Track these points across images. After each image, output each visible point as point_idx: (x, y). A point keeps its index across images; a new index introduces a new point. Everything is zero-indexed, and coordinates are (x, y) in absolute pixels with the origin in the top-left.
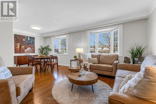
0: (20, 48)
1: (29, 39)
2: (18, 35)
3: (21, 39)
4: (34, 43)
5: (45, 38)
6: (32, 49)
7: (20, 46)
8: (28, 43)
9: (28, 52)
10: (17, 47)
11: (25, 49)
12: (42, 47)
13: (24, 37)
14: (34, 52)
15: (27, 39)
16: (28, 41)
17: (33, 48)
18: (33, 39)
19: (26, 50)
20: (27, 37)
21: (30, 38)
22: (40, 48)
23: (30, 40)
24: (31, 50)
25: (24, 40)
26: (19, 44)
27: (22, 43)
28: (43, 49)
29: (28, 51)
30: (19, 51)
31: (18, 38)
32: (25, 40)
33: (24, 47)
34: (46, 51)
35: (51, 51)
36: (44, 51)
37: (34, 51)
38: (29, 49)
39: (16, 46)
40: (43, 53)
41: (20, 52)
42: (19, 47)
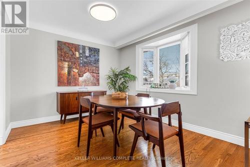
0: (69, 73)
1: (87, 54)
2: (65, 43)
3: (71, 53)
4: (97, 61)
5: (121, 49)
6: (93, 76)
7: (70, 68)
8: (85, 63)
9: (86, 83)
10: (63, 72)
11: (80, 76)
12: (113, 72)
13: (76, 47)
14: (97, 83)
15: (84, 52)
16: (87, 57)
17: (95, 75)
18: (95, 51)
19: (81, 79)
20: (84, 47)
21: (90, 49)
22: (111, 74)
23: (90, 56)
24: (92, 79)
25: (77, 55)
26: (66, 65)
27: (73, 62)
28: (116, 76)
29: (85, 81)
30: (66, 81)
31: (65, 50)
32: (80, 54)
33: (76, 71)
34: (123, 80)
35: (135, 80)
36: (120, 82)
37: (98, 80)
38: (87, 75)
39: (60, 68)
40: (117, 87)
41: (69, 84)
42: (66, 71)
